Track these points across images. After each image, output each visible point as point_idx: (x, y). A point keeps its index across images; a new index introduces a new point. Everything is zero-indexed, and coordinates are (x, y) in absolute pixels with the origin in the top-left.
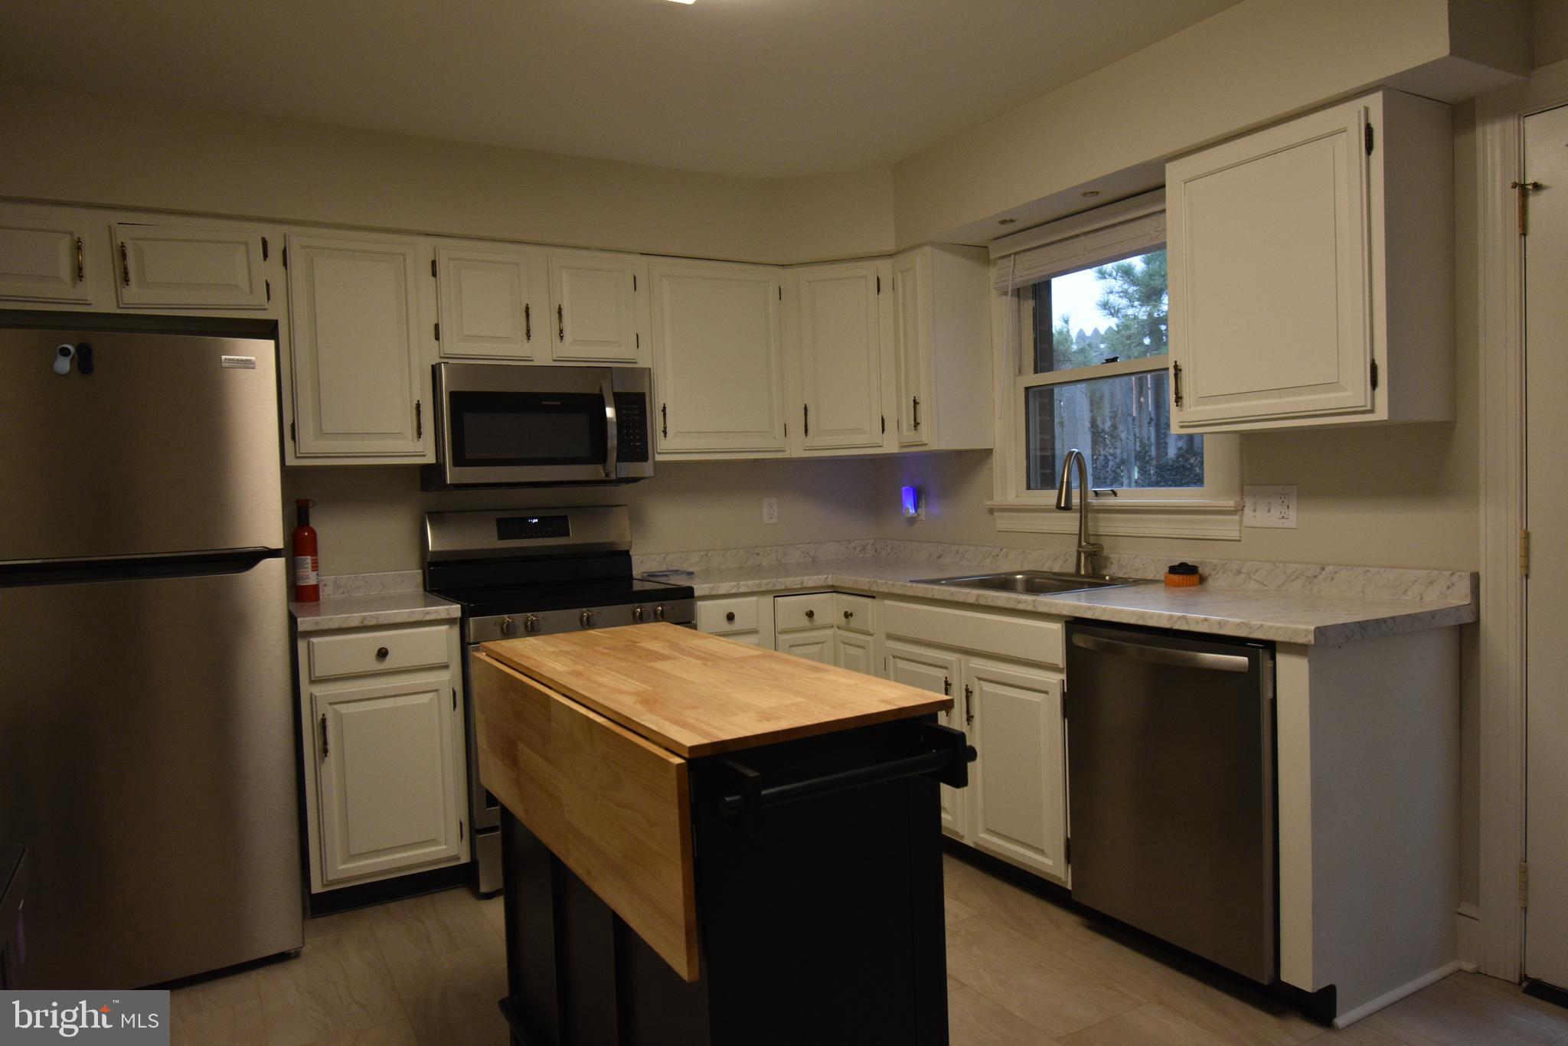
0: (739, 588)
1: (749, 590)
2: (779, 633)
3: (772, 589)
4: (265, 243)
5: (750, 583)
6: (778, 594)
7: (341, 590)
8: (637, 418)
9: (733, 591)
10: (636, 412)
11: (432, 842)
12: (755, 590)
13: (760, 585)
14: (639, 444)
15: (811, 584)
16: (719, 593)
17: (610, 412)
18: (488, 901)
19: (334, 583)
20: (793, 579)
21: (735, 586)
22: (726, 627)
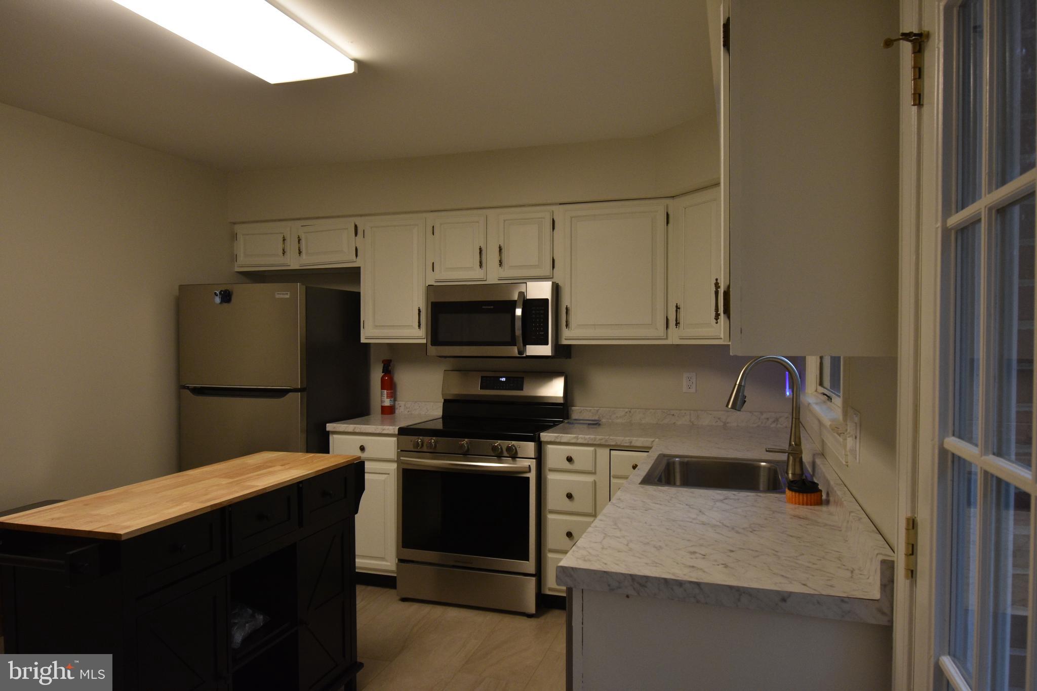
0: (578, 439)
1: (584, 442)
2: (613, 477)
3: (604, 443)
4: (356, 227)
5: (587, 437)
6: (613, 448)
7: (407, 410)
8: (542, 316)
9: (573, 441)
10: (542, 312)
11: (383, 559)
12: (590, 442)
13: (595, 439)
14: (543, 333)
15: (639, 444)
16: (562, 441)
17: (519, 312)
18: (402, 603)
19: (405, 405)
20: (623, 438)
21: (575, 438)
22: (567, 465)
